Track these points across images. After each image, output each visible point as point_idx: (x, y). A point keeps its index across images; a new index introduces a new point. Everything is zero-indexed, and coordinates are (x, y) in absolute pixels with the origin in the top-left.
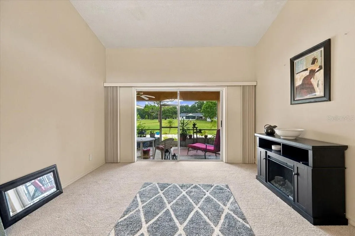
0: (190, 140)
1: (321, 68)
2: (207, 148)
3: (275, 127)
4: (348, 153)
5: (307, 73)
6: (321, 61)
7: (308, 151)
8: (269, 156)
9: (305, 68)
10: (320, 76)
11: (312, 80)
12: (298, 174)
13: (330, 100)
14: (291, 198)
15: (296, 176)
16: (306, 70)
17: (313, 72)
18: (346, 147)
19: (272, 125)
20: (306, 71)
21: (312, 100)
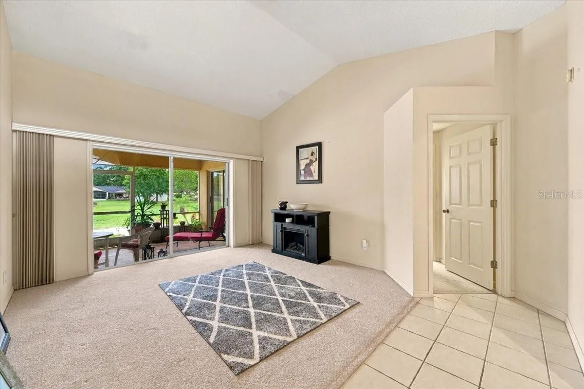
0: (157, 231)
1: (316, 159)
2: (202, 236)
3: (287, 202)
4: (331, 216)
5: (308, 161)
6: (316, 155)
7: (314, 217)
8: (285, 228)
9: (306, 157)
10: (316, 164)
11: (311, 167)
12: (308, 235)
13: (321, 183)
14: (303, 254)
15: (306, 237)
16: (308, 158)
17: (311, 162)
18: (329, 213)
19: (285, 201)
20: (307, 160)
21: (312, 182)
